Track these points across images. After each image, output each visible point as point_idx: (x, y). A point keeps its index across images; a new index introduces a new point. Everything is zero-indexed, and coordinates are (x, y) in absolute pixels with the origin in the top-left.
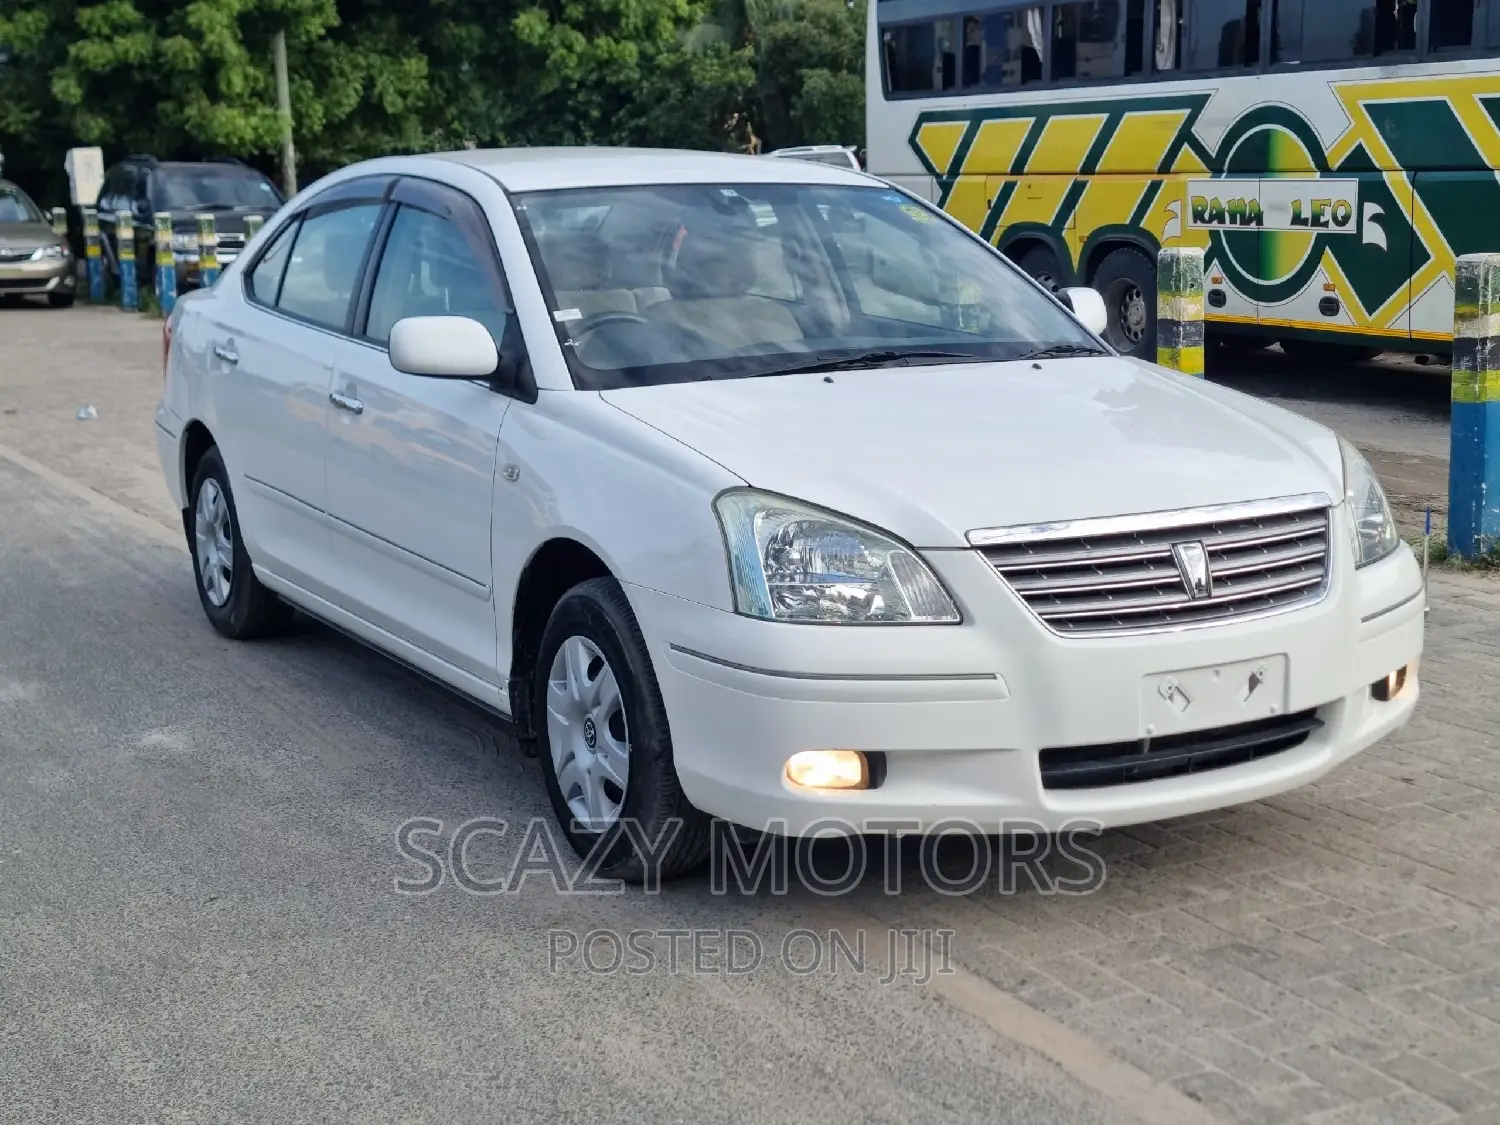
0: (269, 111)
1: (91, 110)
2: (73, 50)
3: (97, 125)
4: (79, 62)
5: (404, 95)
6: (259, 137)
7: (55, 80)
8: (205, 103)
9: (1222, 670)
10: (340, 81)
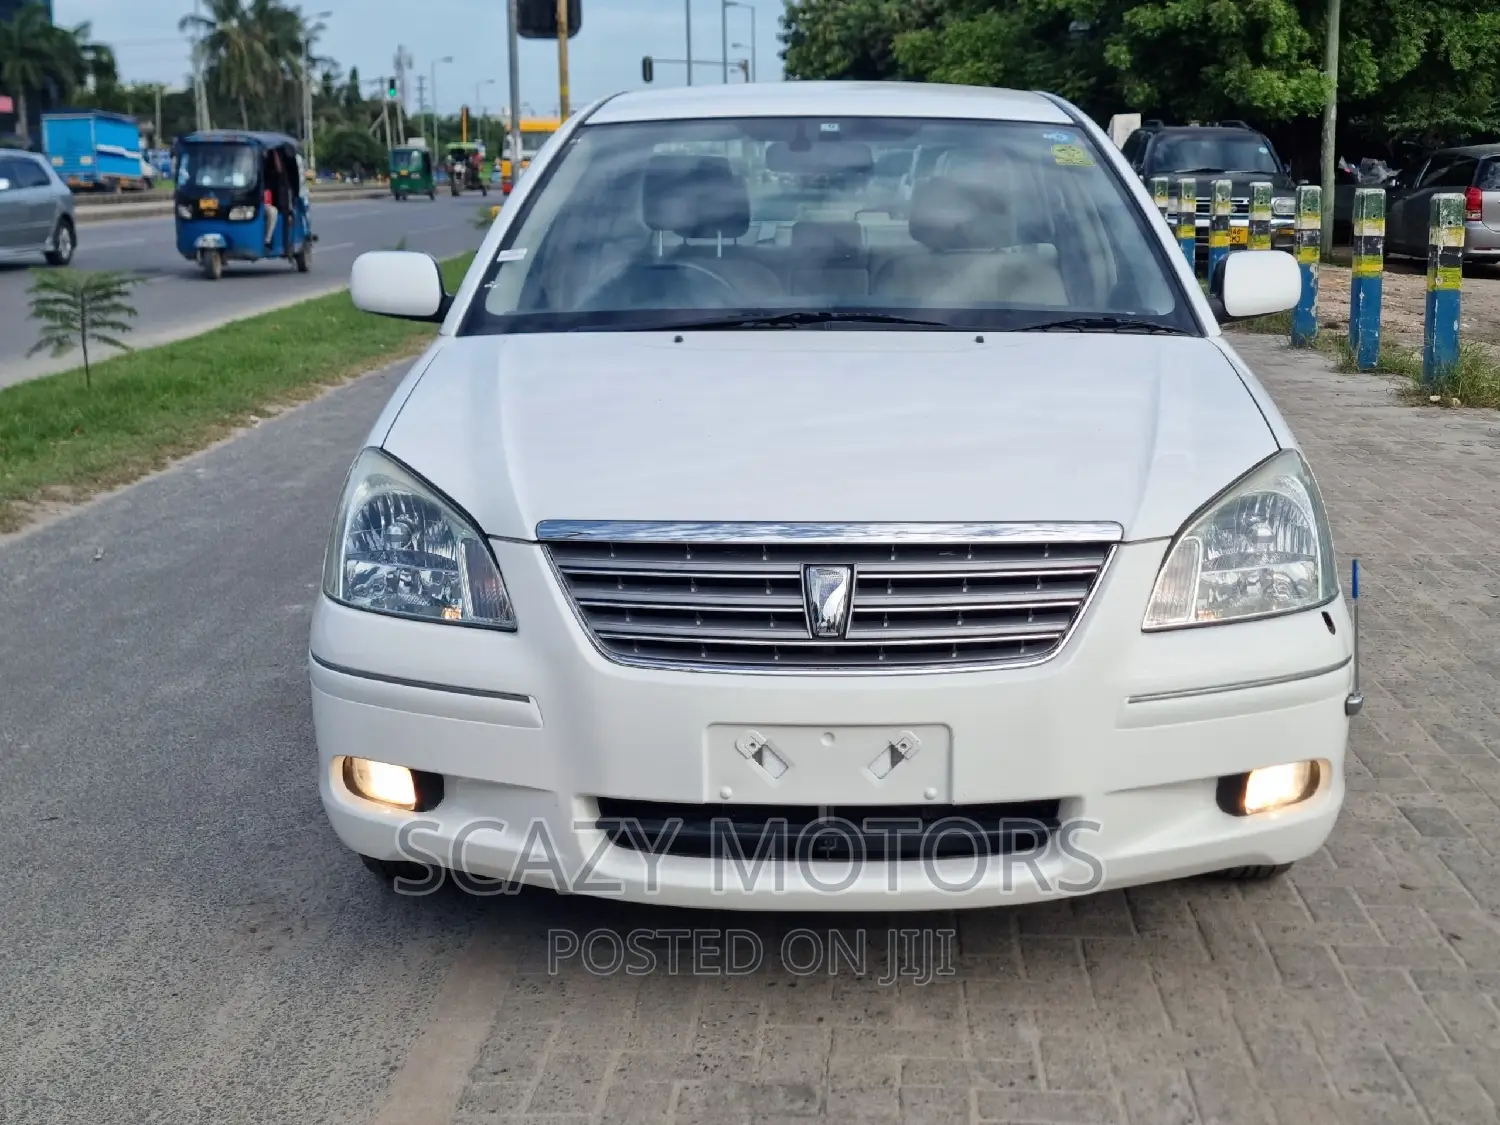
0: (1315, 72)
1: (1140, 76)
2: (1127, 17)
3: (1141, 91)
4: (1133, 27)
5: (1475, 52)
6: (1298, 100)
7: (1109, 46)
8: (1248, 66)
9: (836, 732)
10: (1403, 38)
